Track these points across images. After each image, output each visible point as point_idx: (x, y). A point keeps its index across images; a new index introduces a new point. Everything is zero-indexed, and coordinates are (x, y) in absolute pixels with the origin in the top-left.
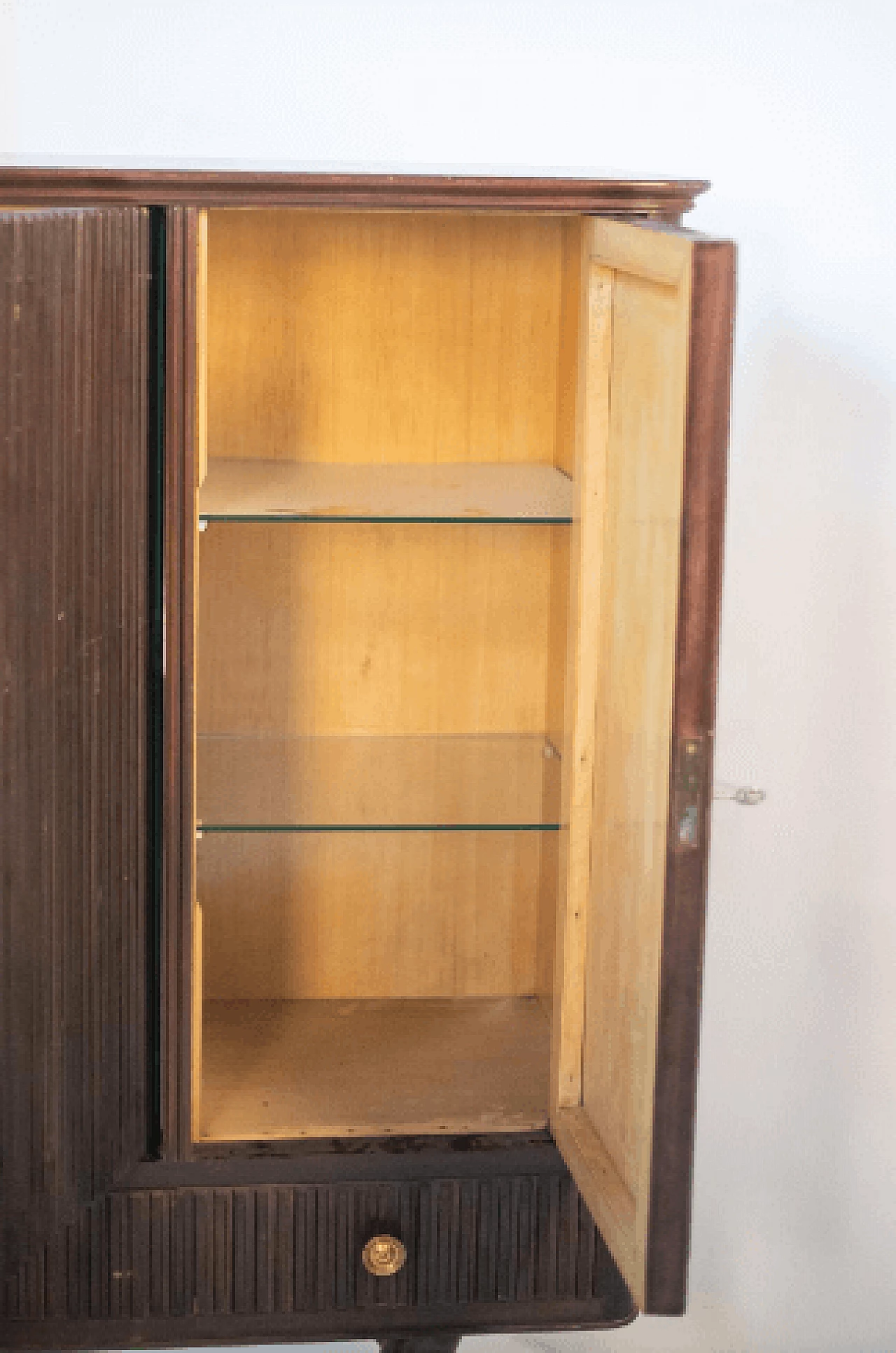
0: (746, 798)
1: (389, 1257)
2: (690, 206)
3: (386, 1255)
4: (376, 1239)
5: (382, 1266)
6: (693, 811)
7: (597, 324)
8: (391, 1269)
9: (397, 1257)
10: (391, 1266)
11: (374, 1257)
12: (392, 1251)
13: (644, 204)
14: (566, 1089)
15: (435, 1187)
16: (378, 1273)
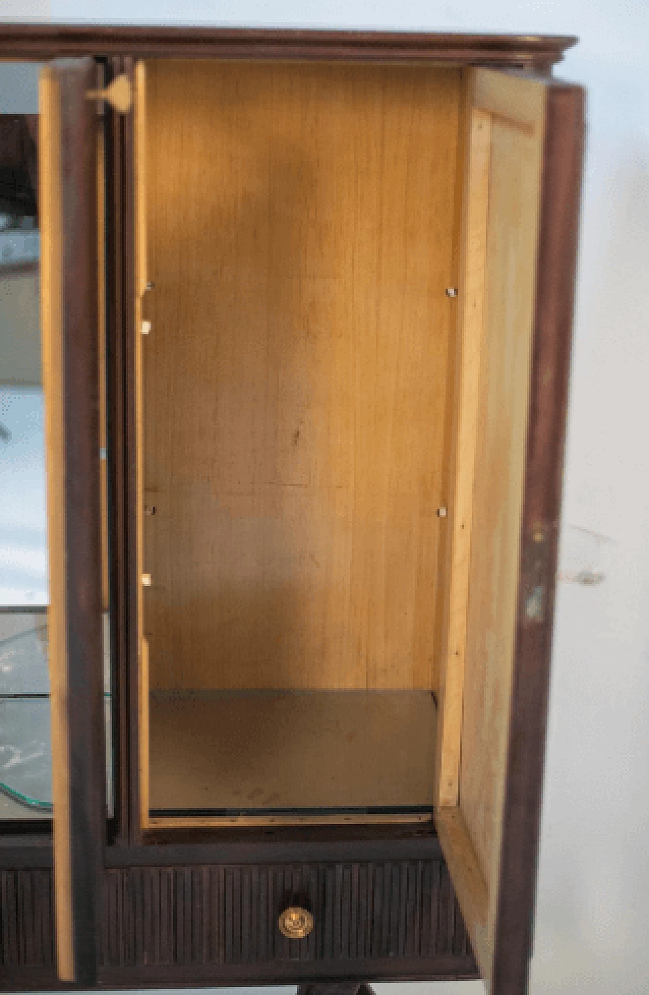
0: (587, 580)
1: (300, 923)
2: (558, 58)
3: (298, 923)
4: (291, 909)
5: (294, 931)
6: (539, 591)
7: (478, 160)
8: (301, 933)
9: (306, 925)
10: (301, 931)
11: (288, 923)
12: (302, 919)
13: (520, 56)
14: (445, 794)
15: (339, 868)
16: (292, 936)
